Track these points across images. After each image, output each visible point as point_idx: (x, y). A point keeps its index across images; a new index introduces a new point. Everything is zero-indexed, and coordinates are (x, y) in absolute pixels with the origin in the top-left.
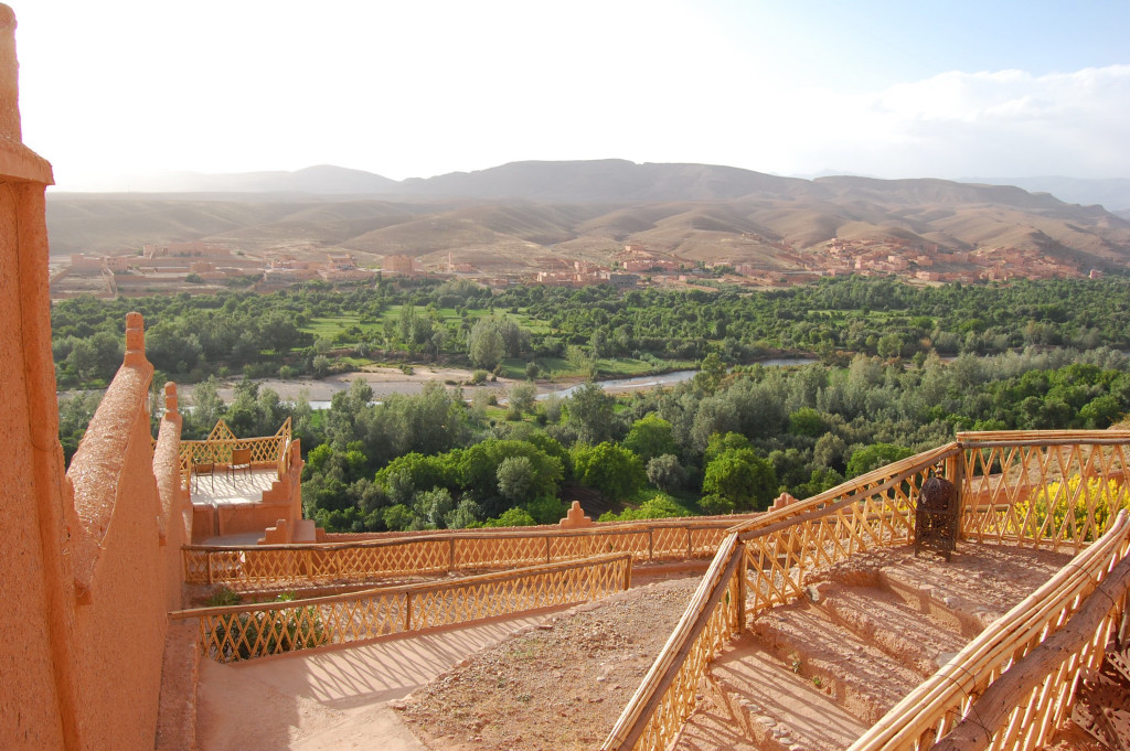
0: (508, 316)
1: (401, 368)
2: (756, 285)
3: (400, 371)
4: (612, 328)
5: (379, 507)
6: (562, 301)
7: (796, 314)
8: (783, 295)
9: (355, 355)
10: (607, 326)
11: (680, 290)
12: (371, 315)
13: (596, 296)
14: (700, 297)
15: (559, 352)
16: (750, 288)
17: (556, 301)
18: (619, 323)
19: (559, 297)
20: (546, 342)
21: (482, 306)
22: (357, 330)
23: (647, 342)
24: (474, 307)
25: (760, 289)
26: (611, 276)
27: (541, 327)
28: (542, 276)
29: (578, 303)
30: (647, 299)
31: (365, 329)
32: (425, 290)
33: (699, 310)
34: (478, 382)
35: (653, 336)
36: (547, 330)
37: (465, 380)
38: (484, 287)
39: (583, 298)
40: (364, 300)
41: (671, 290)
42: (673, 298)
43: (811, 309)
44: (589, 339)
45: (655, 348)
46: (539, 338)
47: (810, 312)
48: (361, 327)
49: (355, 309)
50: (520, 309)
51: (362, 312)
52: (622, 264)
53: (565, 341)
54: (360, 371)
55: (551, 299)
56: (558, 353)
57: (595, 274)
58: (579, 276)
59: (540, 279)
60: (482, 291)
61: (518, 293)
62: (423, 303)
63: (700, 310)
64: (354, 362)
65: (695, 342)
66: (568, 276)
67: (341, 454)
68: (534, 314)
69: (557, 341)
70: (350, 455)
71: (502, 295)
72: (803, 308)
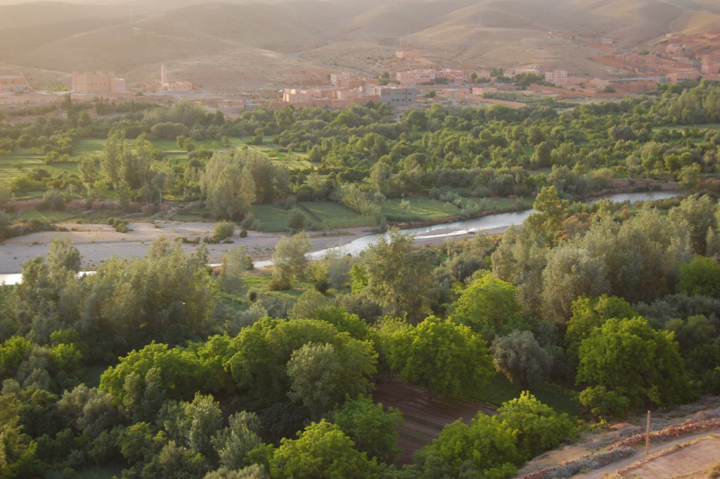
0: (250, 148)
1: (111, 223)
2: (575, 98)
3: (109, 228)
4: (395, 159)
5: (110, 428)
6: (320, 126)
7: (638, 133)
8: (615, 109)
9: (43, 208)
10: (388, 157)
11: (478, 108)
12: (61, 153)
13: (366, 117)
14: (505, 115)
15: (328, 194)
16: (568, 102)
17: (312, 126)
18: (404, 153)
19: (316, 121)
20: (310, 181)
21: (213, 136)
22: (43, 174)
23: (447, 175)
24: (201, 138)
25: (583, 103)
26: (384, 92)
27: (299, 161)
28: (289, 95)
29: (344, 128)
30: (435, 121)
31: (55, 173)
32: (131, 117)
33: (508, 131)
34: (223, 238)
35: (452, 167)
36: (309, 165)
37: (203, 237)
38: (213, 110)
39: (348, 121)
40: (49, 133)
41: (464, 107)
42: (469, 118)
43: (656, 126)
44: (368, 175)
45: (460, 183)
46: (299, 176)
47: (657, 131)
48: (49, 169)
49: (37, 144)
50: (265, 139)
51: (48, 149)
52: (394, 75)
53: (334, 177)
54: (53, 229)
55: (306, 123)
56: (327, 196)
57: (361, 89)
58: (339, 93)
59: (287, 98)
60: (211, 116)
61: (258, 117)
62: (132, 135)
63: (510, 131)
64: (44, 218)
65: (514, 174)
66: (324, 94)
67: (43, 350)
68: (285, 144)
69: (324, 179)
70: (58, 350)
71: (239, 120)
72: (645, 124)
